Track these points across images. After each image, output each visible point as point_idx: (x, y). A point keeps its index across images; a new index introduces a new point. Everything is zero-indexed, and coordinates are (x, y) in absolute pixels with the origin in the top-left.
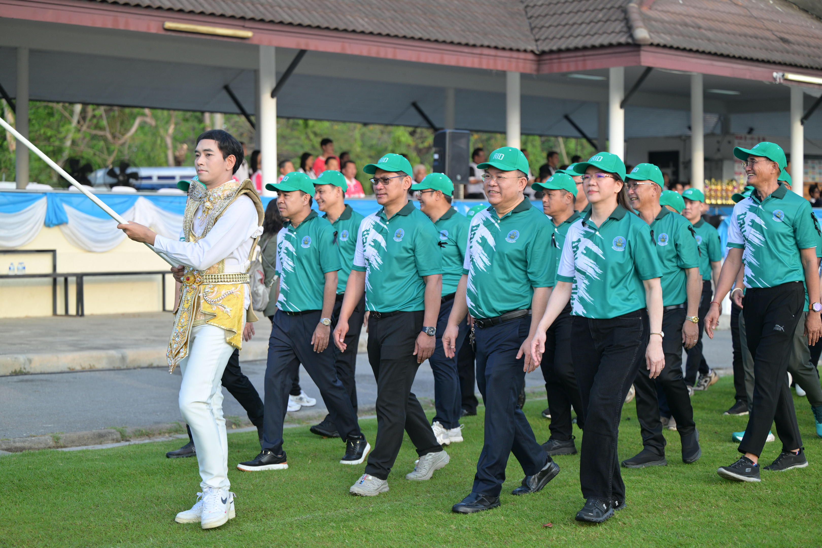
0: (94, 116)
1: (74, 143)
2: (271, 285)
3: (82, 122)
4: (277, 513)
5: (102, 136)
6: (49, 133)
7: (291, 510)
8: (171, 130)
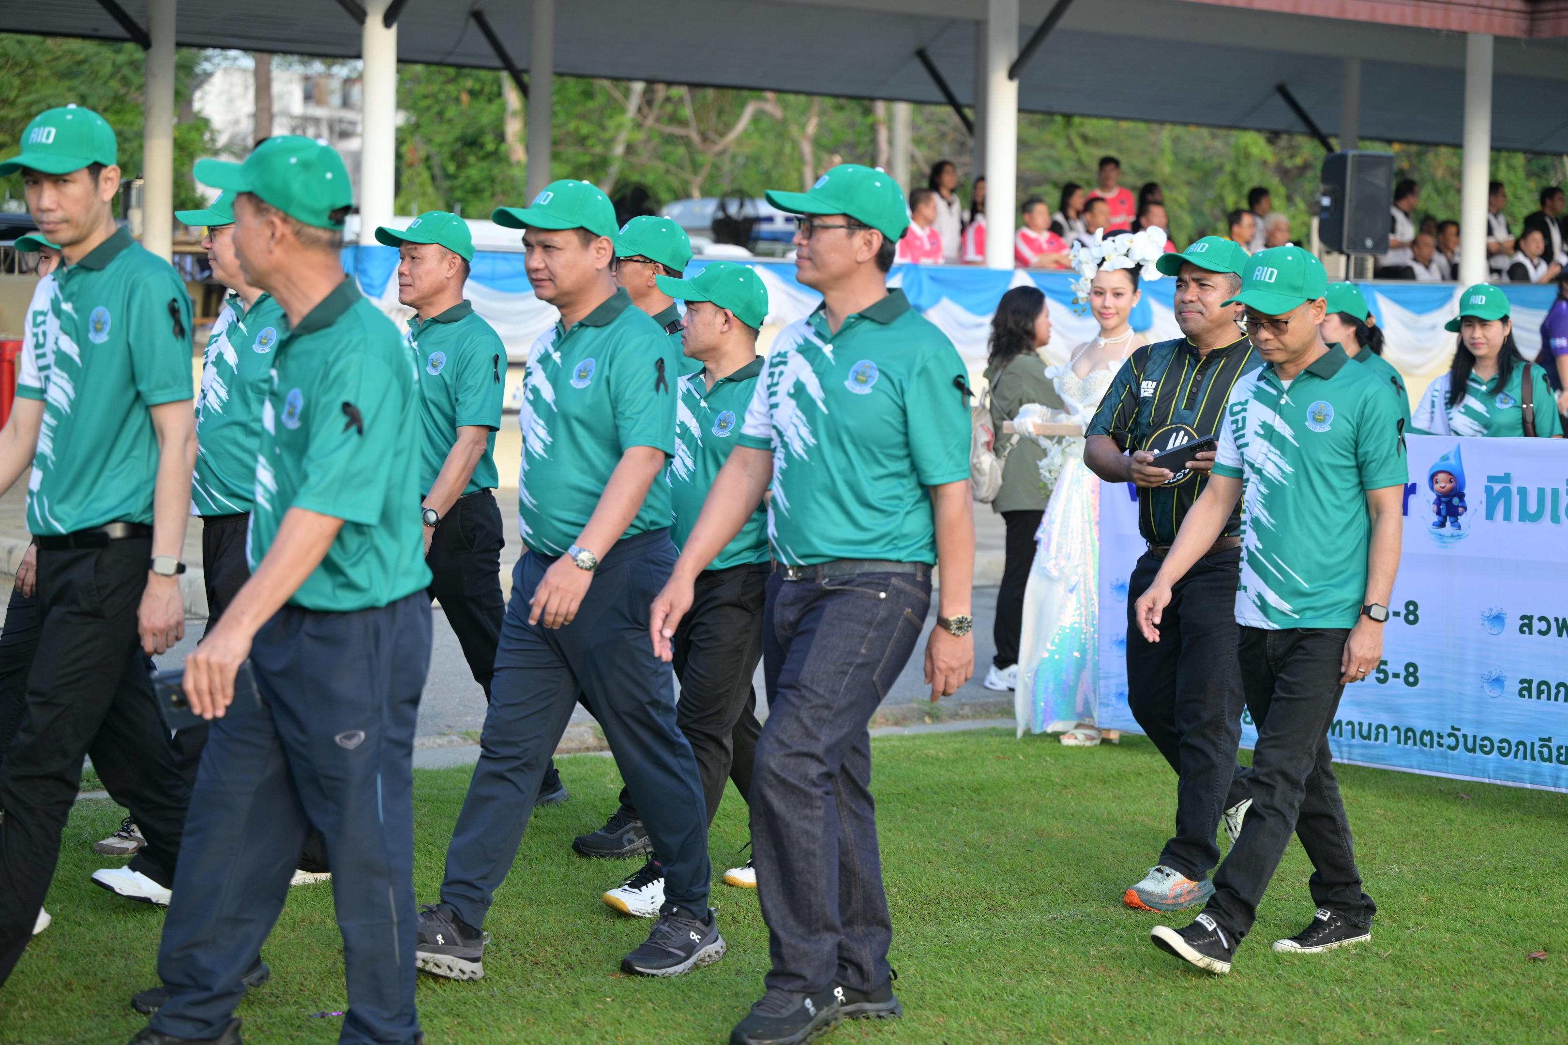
0: (668, 99)
1: (630, 149)
2: (1006, 453)
3: (645, 110)
4: (1013, 903)
5: (682, 137)
6: (585, 129)
7: (1041, 899)
8: (812, 128)
